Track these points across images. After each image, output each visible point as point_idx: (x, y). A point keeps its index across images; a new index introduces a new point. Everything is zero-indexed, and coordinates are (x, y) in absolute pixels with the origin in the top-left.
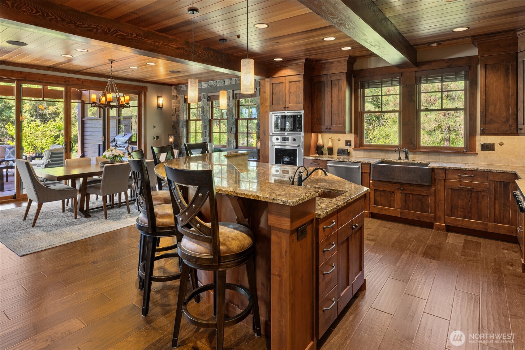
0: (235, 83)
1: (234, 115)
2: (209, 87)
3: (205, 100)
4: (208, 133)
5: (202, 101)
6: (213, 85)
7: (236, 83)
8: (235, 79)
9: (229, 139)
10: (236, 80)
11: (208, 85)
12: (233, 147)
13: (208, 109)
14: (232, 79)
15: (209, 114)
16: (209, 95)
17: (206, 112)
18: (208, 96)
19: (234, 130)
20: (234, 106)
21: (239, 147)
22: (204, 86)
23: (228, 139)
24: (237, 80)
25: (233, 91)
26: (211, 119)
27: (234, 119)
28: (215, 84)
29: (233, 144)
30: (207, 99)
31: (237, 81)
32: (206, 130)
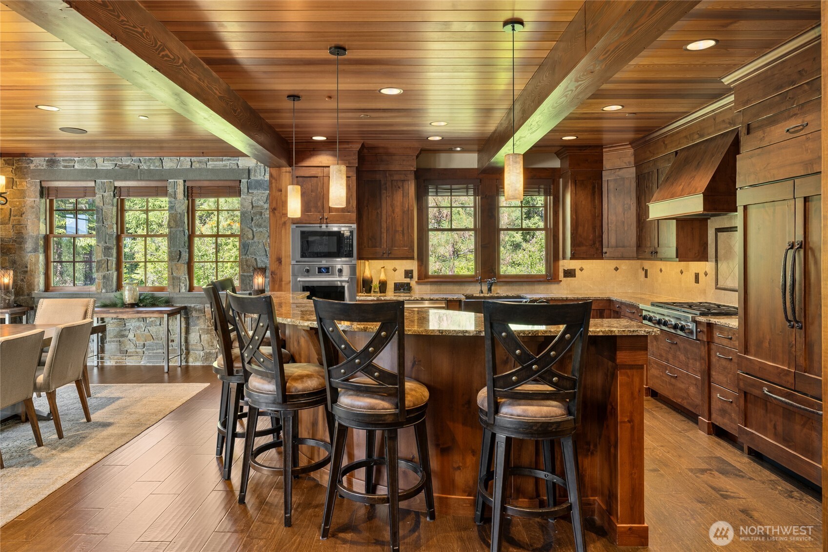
0: (189, 167)
1: (187, 228)
2: (116, 168)
3: (106, 194)
4: (114, 263)
5: (97, 196)
6: (129, 166)
7: (191, 166)
8: (188, 159)
9: (174, 274)
10: (191, 161)
11: (116, 165)
12: (186, 289)
13: (114, 213)
14: (181, 158)
15: (117, 224)
16: (118, 184)
17: (109, 219)
18: (115, 187)
19: (185, 255)
20: (186, 210)
21: (195, 289)
22: (102, 166)
23: (172, 274)
24: (195, 161)
25: (185, 181)
26: (119, 233)
27: (186, 236)
28: (135, 164)
29: (183, 283)
30: (112, 193)
31: (193, 164)
32: (109, 257)
